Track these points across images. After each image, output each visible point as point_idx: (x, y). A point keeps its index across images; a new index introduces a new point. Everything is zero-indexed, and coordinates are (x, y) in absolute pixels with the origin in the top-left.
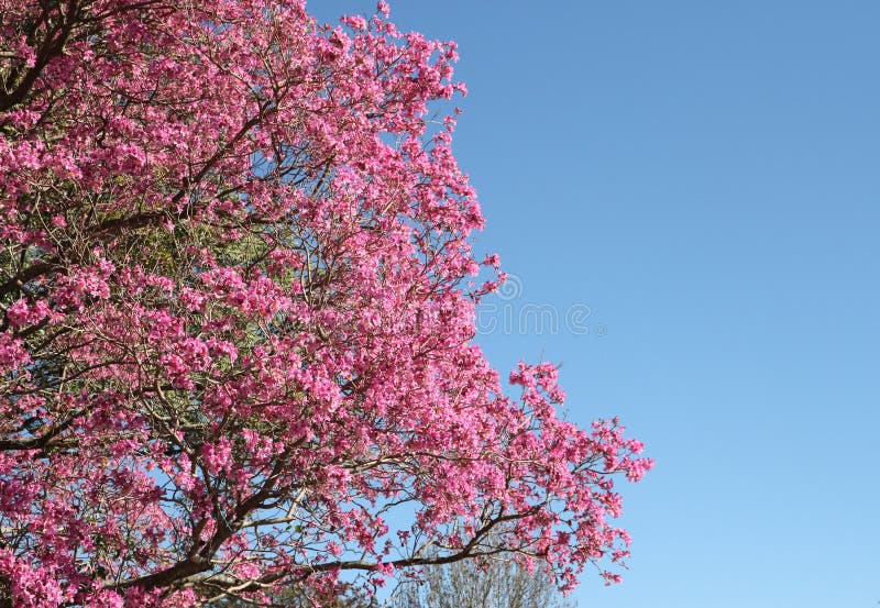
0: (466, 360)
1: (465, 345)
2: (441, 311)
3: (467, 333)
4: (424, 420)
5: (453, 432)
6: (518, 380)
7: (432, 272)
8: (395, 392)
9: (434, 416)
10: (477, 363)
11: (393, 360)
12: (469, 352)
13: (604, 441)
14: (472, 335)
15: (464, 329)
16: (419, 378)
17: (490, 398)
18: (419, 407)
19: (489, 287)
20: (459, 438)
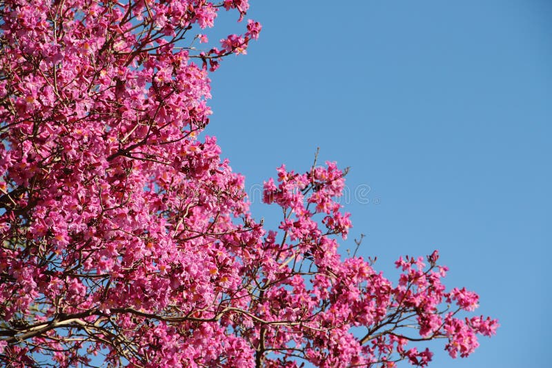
0: (194, 162)
1: (193, 137)
2: (154, 83)
3: (196, 119)
4: (128, 258)
5: (173, 279)
6: (276, 196)
7: (140, 19)
8: (79, 212)
9: (143, 252)
10: (212, 167)
11: (76, 161)
12: (198, 150)
13: (415, 289)
14: (204, 123)
15: (192, 112)
16: (119, 191)
17: (233, 222)
18: (118, 237)
19: (232, 45)
20: (181, 289)
